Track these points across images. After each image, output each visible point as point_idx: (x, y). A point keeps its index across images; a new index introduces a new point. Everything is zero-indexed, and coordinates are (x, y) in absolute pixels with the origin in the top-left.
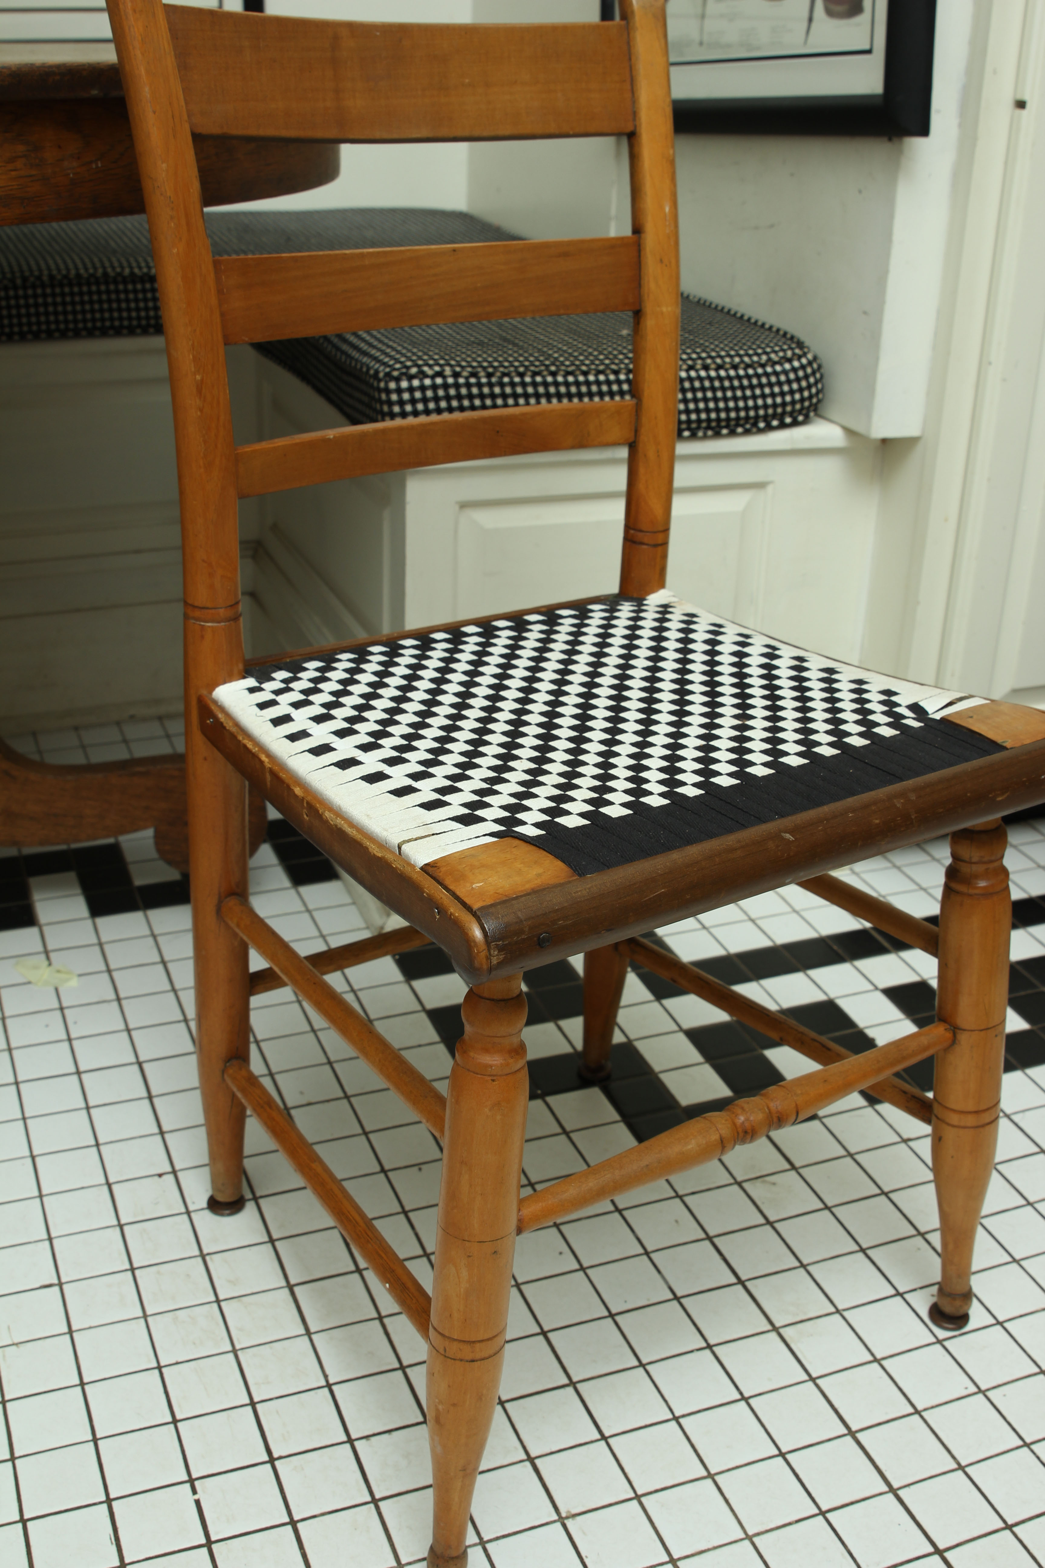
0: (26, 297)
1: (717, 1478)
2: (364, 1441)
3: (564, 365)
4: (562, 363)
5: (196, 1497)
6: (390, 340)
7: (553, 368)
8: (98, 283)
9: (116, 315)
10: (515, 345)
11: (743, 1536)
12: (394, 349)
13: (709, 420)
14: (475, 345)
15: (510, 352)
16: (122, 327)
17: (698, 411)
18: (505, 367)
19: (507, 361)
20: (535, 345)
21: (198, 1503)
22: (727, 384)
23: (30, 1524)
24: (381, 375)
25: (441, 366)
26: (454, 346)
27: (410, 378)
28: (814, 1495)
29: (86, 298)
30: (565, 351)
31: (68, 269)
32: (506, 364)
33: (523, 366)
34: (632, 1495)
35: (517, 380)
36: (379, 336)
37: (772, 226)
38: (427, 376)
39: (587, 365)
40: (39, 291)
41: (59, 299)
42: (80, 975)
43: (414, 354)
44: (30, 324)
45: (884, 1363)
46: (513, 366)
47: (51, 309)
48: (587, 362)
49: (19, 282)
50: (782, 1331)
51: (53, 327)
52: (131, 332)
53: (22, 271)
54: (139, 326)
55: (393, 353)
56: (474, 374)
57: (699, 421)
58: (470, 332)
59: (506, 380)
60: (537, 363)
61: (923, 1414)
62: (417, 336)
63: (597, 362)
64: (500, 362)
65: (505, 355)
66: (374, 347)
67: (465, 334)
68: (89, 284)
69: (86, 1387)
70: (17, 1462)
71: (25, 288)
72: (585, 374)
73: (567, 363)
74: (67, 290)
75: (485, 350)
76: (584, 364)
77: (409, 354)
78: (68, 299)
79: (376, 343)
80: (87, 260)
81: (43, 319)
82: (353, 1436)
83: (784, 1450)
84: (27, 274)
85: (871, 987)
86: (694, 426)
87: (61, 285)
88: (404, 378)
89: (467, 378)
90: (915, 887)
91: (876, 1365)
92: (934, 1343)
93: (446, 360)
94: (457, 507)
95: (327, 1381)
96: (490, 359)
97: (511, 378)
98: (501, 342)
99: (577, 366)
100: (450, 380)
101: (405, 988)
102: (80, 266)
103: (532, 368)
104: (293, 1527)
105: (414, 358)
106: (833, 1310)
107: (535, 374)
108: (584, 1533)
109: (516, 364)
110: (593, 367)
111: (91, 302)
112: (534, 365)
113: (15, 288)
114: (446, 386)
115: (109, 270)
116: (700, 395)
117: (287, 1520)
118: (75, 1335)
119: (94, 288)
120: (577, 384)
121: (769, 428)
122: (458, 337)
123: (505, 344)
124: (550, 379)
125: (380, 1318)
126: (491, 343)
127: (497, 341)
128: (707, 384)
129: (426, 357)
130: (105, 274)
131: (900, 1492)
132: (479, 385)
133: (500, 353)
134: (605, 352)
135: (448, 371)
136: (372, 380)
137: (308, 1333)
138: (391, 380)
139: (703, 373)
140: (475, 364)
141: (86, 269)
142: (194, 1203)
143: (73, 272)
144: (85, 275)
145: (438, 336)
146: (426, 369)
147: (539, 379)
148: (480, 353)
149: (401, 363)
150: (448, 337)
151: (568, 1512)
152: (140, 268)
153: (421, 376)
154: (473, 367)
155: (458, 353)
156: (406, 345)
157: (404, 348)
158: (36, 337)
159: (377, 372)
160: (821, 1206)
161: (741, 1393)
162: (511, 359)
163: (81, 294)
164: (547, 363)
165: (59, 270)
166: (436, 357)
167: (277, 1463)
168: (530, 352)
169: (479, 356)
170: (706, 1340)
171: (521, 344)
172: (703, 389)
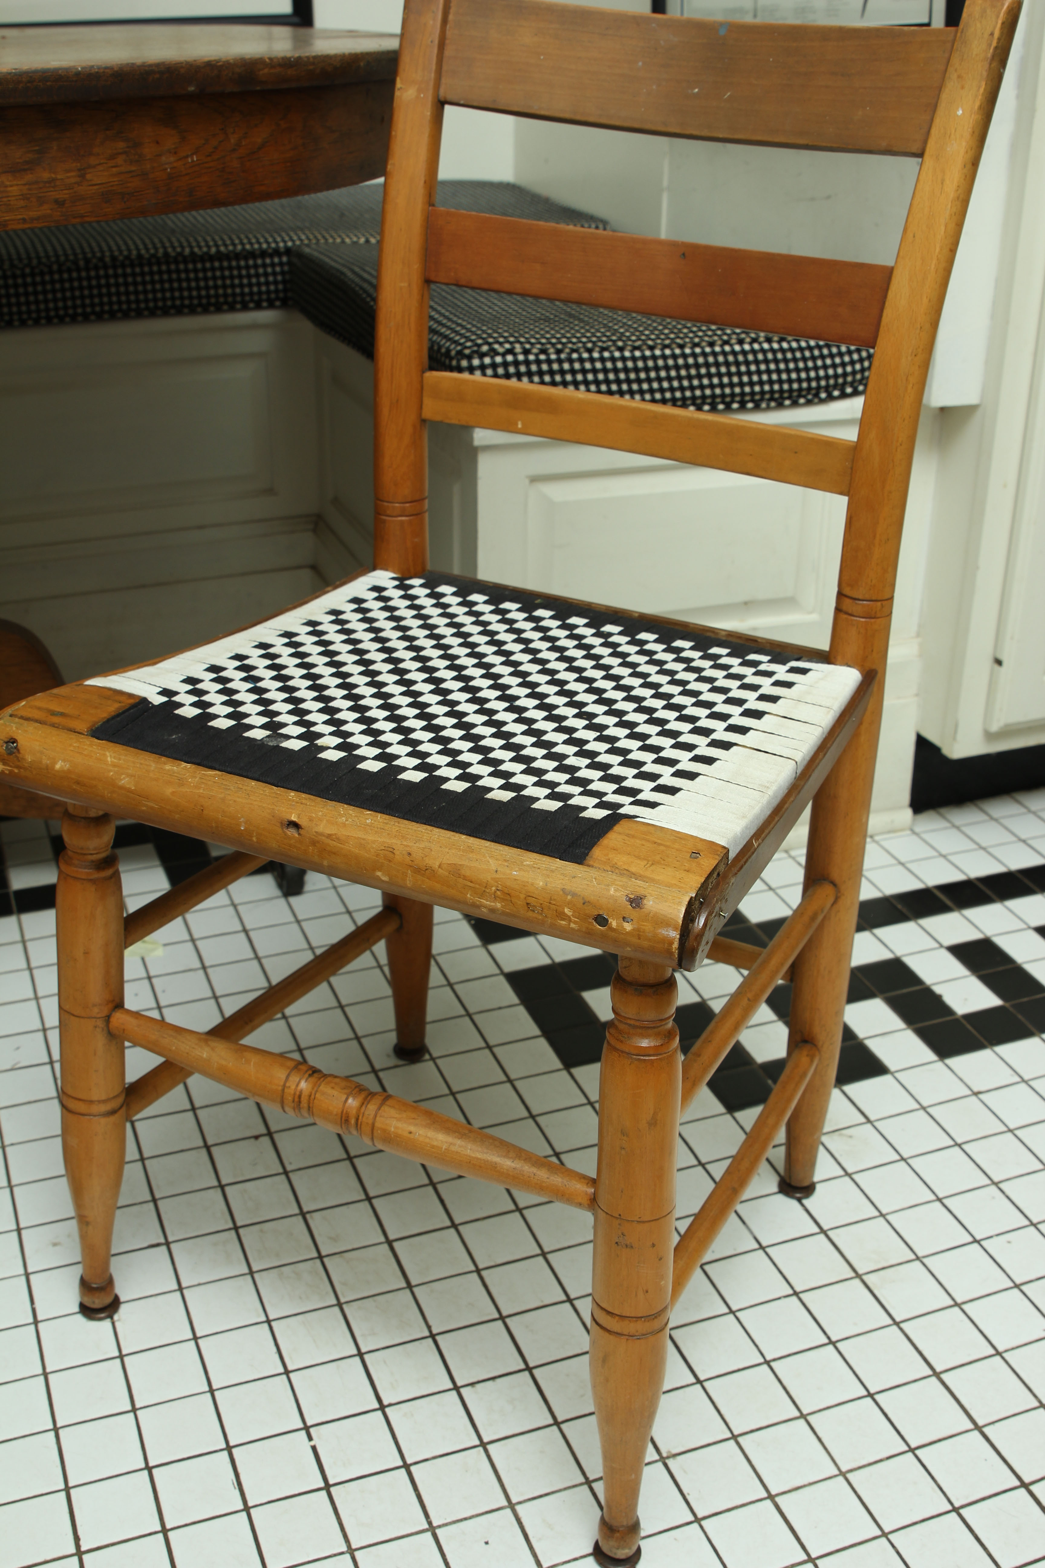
0: (89, 278)
1: (809, 1418)
2: (469, 1388)
3: (630, 340)
4: (629, 339)
5: (312, 1443)
6: (460, 318)
7: (620, 344)
8: (159, 263)
9: (177, 294)
10: (581, 320)
11: (837, 1472)
12: (463, 327)
13: (772, 392)
14: (542, 322)
15: (577, 328)
16: (183, 306)
17: (761, 383)
18: (574, 344)
19: (575, 337)
20: (600, 320)
21: (314, 1448)
22: (789, 355)
23: (155, 1471)
24: (453, 353)
25: (511, 343)
26: (521, 322)
27: (482, 356)
28: (903, 1433)
29: (148, 278)
30: (630, 326)
31: (129, 250)
32: (574, 340)
33: (591, 341)
34: (729, 1435)
35: (585, 355)
36: (447, 314)
37: (829, 197)
38: (498, 354)
39: (652, 340)
40: (102, 272)
41: (121, 280)
42: (165, 945)
43: (484, 332)
44: (93, 305)
45: (964, 1307)
46: (581, 342)
47: (113, 290)
48: (653, 337)
49: (82, 263)
50: (865, 1277)
51: (116, 307)
52: (192, 311)
53: (84, 253)
54: (200, 305)
55: (463, 331)
56: (544, 351)
57: (763, 393)
58: (535, 308)
59: (575, 356)
60: (604, 339)
61: (1004, 1355)
62: (484, 313)
63: (662, 337)
64: (568, 338)
65: (573, 332)
66: (444, 325)
67: (530, 311)
68: (150, 264)
69: (200, 1341)
70: (139, 1413)
71: (87, 269)
72: (652, 348)
73: (634, 338)
74: (129, 270)
75: (552, 326)
76: (650, 339)
77: (479, 332)
78: (130, 279)
79: (445, 321)
80: (147, 241)
81: (105, 299)
82: (459, 1384)
83: (872, 1391)
84: (89, 255)
85: (936, 945)
86: (757, 397)
87: (123, 266)
88: (476, 356)
89: (537, 355)
90: (975, 846)
91: (956, 1309)
92: (1011, 1288)
93: (515, 337)
94: (527, 481)
95: (430, 1331)
96: (558, 336)
97: (580, 354)
98: (567, 318)
99: (643, 340)
100: (521, 358)
101: (482, 952)
102: (141, 246)
103: (600, 344)
104: (406, 1470)
105: (485, 336)
106: (913, 1257)
107: (603, 349)
108: (685, 1472)
109: (584, 340)
110: (659, 341)
111: (153, 282)
112: (601, 341)
113: (78, 270)
114: (516, 363)
115: (170, 250)
116: (763, 367)
117: (400, 1463)
118: (185, 1292)
119: (155, 268)
120: (644, 358)
121: (831, 398)
122: (524, 313)
123: (571, 320)
124: (617, 354)
125: (478, 1271)
126: (557, 319)
127: (562, 316)
128: (770, 356)
129: (495, 335)
130: (166, 254)
131: (985, 1430)
132: (549, 362)
133: (567, 329)
134: (670, 327)
135: (518, 348)
136: (443, 359)
137: (410, 1286)
138: (462, 359)
139: (766, 346)
140: (544, 341)
141: (147, 249)
142: (291, 1163)
143: (134, 252)
144: (147, 256)
145: (504, 313)
146: (496, 346)
147: (606, 354)
148: (547, 329)
149: (472, 341)
150: (514, 313)
151: (669, 1452)
152: (200, 247)
153: (492, 354)
154: (542, 344)
155: (527, 330)
156: (475, 323)
157: (474, 326)
158: (100, 317)
159: (448, 351)
160: (898, 1158)
161: (829, 1338)
162: (578, 335)
163: (143, 274)
164: (614, 338)
165: (121, 251)
166: (506, 334)
167: (388, 1410)
168: (597, 327)
169: (547, 332)
170: (792, 1287)
171: (586, 319)
172: (766, 361)
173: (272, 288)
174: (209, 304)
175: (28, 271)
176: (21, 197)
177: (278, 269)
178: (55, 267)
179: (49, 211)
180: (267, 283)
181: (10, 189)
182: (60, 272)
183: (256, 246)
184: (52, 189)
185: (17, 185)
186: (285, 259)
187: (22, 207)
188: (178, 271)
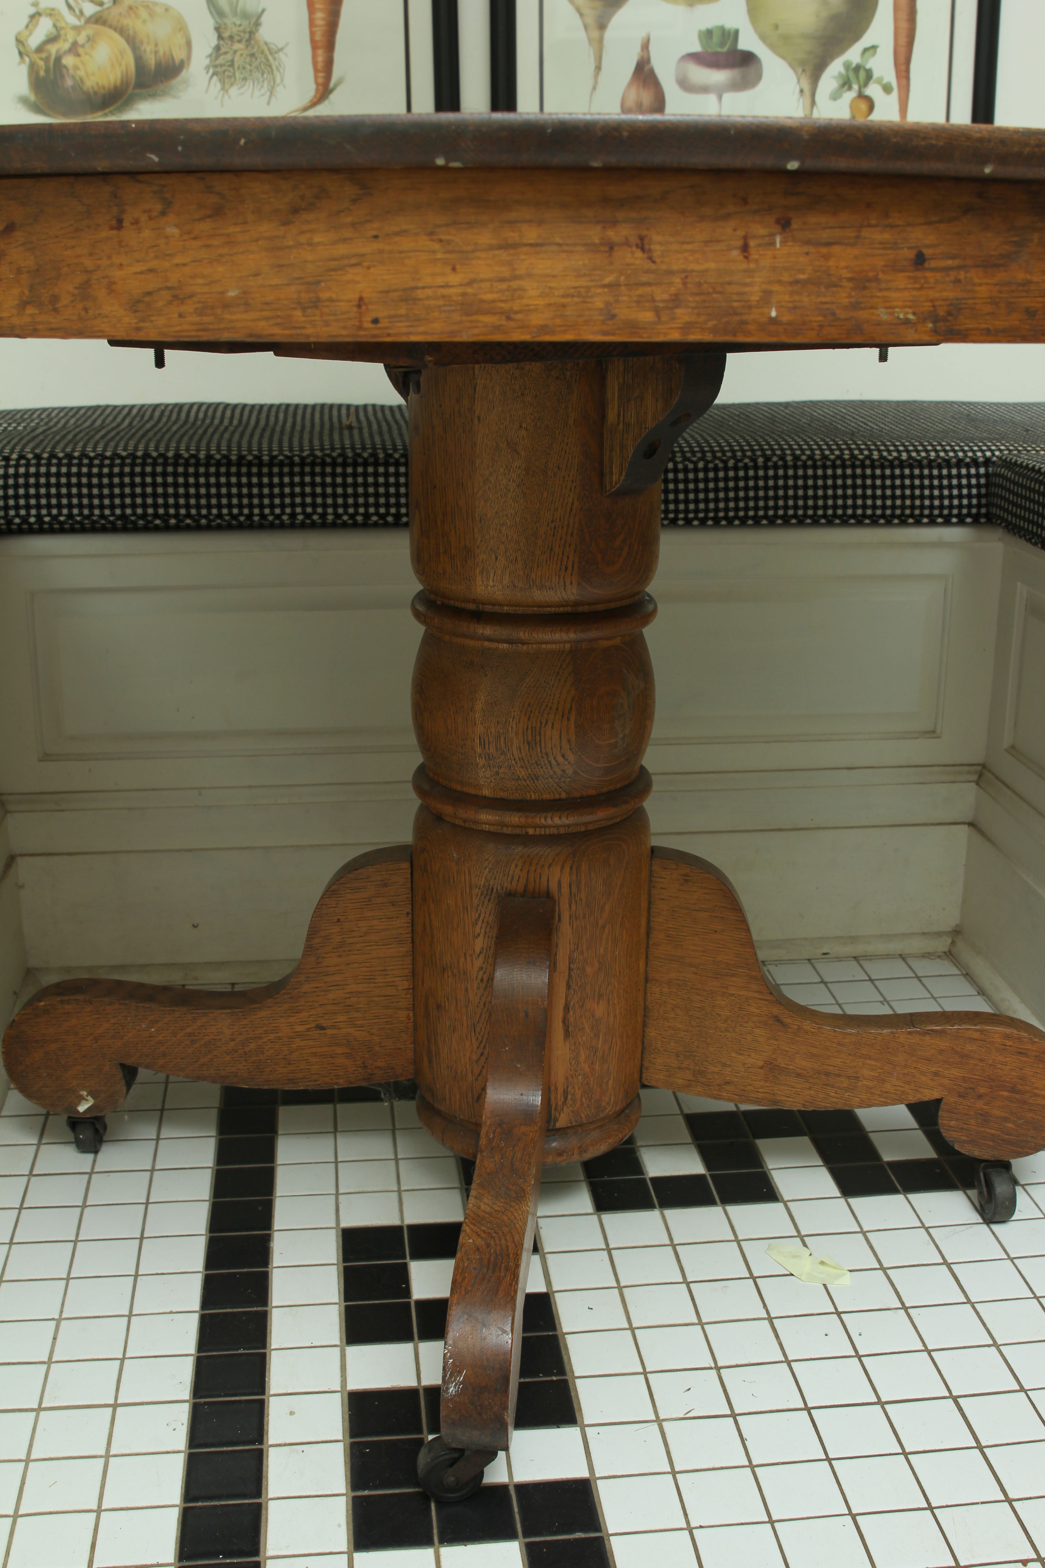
0: (766, 478)
9: (860, 502)
44: (766, 508)
47: (791, 492)
49: (760, 461)
51: (791, 513)
68: (834, 467)
71: (766, 468)
74: (810, 472)
80: (832, 443)
81: (781, 503)
84: (769, 453)
87: (805, 467)
113: (756, 468)
115: (857, 452)
119: (839, 472)
163: (825, 477)
173: (965, 502)
174: (893, 516)
175: (701, 465)
176: (989, 300)
177: (974, 481)
178: (731, 463)
179: (1017, 323)
180: (960, 497)
181: (977, 288)
182: (736, 469)
183: (951, 454)
184: (1025, 294)
185: (987, 284)
186: (982, 470)
187: (988, 314)
188: (864, 477)
